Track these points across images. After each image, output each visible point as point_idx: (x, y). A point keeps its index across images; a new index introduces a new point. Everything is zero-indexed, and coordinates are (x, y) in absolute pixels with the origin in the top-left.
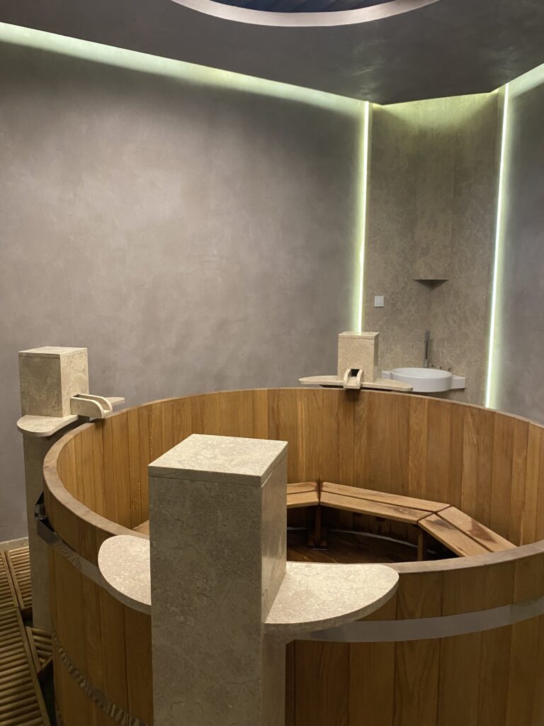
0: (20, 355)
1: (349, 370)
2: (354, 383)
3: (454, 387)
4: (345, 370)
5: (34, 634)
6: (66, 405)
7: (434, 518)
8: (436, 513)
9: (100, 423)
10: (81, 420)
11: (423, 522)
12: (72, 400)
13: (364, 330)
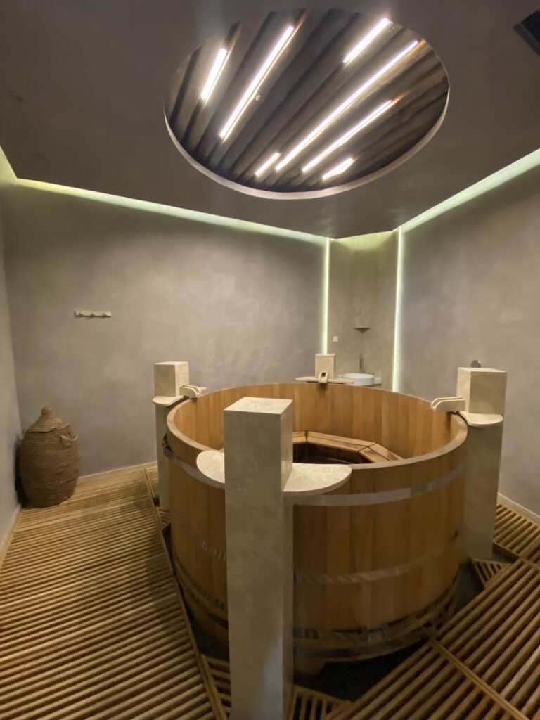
0: (155, 366)
1: (321, 374)
2: (324, 380)
3: (376, 382)
4: (319, 373)
5: (160, 510)
6: (178, 391)
7: (367, 449)
8: (368, 447)
9: (195, 400)
10: (185, 398)
11: (362, 452)
12: (181, 389)
13: (329, 352)
